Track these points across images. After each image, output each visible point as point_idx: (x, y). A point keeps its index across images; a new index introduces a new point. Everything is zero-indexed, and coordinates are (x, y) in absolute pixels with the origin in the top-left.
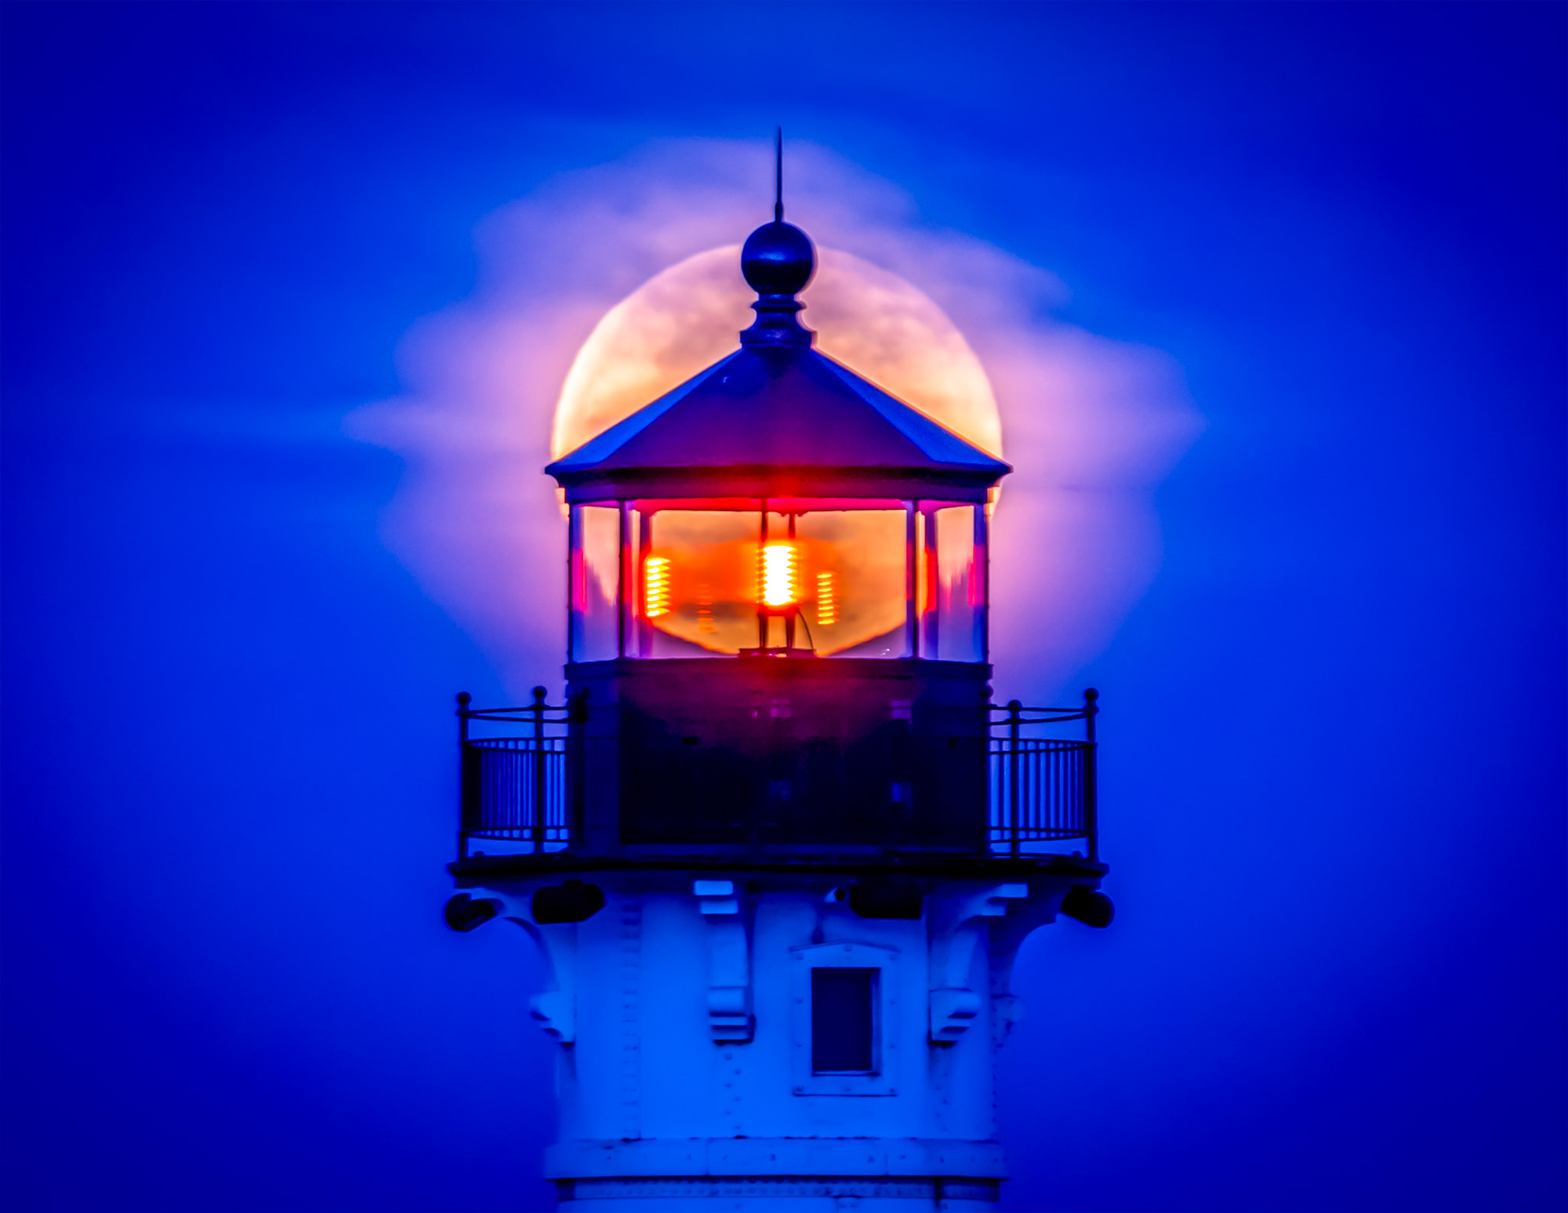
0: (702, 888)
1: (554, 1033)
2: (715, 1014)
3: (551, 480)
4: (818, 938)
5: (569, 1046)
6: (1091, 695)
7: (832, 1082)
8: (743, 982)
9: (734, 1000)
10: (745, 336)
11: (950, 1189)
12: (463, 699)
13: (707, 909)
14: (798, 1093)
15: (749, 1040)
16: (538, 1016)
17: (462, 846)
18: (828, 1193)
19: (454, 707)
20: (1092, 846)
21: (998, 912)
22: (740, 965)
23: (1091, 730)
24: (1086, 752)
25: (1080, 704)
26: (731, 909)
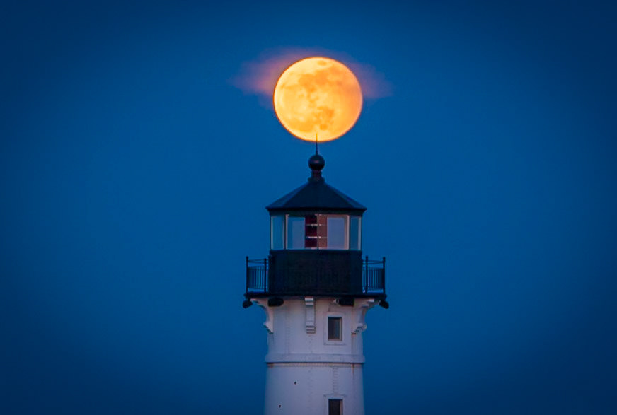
0: (306, 299)
1: (268, 330)
2: (308, 327)
3: (266, 210)
4: (329, 311)
5: (272, 333)
6: (384, 258)
7: (332, 342)
8: (313, 320)
9: (312, 324)
10: (309, 179)
11: (355, 365)
12: (247, 258)
13: (307, 304)
14: (325, 344)
15: (314, 333)
16: (266, 327)
17: (247, 290)
18: (331, 366)
19: (245, 260)
20: (384, 291)
21: (368, 305)
22: (313, 317)
23: (384, 266)
24: (383, 271)
25: (382, 260)
26: (312, 304)
